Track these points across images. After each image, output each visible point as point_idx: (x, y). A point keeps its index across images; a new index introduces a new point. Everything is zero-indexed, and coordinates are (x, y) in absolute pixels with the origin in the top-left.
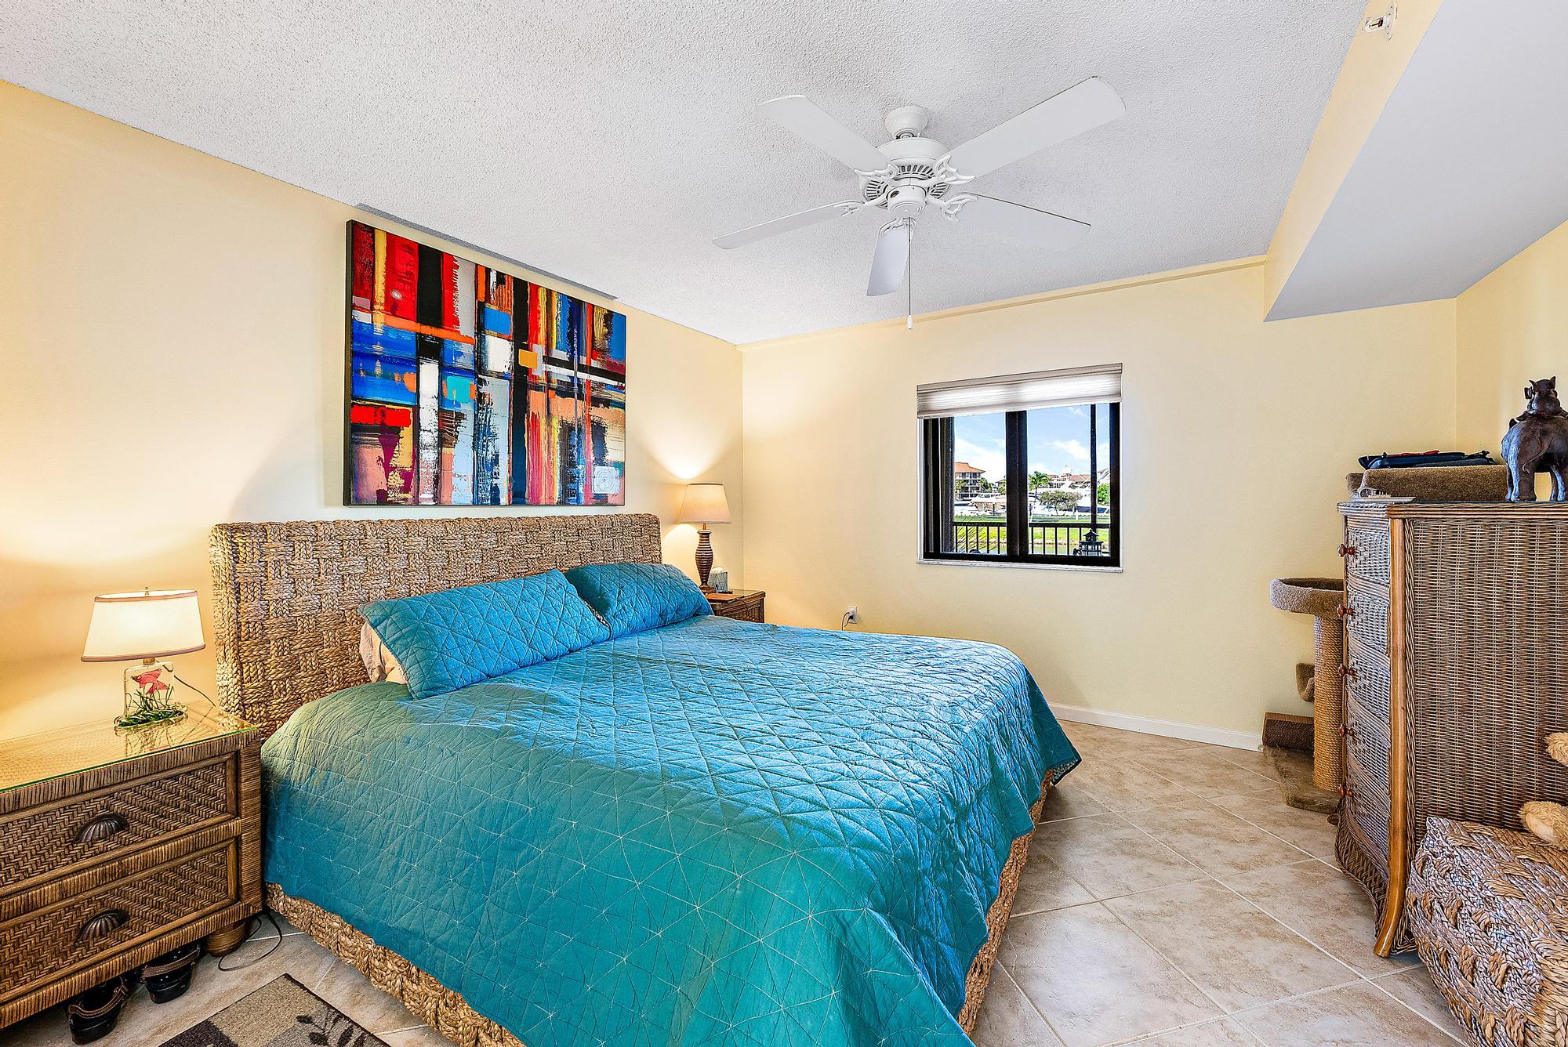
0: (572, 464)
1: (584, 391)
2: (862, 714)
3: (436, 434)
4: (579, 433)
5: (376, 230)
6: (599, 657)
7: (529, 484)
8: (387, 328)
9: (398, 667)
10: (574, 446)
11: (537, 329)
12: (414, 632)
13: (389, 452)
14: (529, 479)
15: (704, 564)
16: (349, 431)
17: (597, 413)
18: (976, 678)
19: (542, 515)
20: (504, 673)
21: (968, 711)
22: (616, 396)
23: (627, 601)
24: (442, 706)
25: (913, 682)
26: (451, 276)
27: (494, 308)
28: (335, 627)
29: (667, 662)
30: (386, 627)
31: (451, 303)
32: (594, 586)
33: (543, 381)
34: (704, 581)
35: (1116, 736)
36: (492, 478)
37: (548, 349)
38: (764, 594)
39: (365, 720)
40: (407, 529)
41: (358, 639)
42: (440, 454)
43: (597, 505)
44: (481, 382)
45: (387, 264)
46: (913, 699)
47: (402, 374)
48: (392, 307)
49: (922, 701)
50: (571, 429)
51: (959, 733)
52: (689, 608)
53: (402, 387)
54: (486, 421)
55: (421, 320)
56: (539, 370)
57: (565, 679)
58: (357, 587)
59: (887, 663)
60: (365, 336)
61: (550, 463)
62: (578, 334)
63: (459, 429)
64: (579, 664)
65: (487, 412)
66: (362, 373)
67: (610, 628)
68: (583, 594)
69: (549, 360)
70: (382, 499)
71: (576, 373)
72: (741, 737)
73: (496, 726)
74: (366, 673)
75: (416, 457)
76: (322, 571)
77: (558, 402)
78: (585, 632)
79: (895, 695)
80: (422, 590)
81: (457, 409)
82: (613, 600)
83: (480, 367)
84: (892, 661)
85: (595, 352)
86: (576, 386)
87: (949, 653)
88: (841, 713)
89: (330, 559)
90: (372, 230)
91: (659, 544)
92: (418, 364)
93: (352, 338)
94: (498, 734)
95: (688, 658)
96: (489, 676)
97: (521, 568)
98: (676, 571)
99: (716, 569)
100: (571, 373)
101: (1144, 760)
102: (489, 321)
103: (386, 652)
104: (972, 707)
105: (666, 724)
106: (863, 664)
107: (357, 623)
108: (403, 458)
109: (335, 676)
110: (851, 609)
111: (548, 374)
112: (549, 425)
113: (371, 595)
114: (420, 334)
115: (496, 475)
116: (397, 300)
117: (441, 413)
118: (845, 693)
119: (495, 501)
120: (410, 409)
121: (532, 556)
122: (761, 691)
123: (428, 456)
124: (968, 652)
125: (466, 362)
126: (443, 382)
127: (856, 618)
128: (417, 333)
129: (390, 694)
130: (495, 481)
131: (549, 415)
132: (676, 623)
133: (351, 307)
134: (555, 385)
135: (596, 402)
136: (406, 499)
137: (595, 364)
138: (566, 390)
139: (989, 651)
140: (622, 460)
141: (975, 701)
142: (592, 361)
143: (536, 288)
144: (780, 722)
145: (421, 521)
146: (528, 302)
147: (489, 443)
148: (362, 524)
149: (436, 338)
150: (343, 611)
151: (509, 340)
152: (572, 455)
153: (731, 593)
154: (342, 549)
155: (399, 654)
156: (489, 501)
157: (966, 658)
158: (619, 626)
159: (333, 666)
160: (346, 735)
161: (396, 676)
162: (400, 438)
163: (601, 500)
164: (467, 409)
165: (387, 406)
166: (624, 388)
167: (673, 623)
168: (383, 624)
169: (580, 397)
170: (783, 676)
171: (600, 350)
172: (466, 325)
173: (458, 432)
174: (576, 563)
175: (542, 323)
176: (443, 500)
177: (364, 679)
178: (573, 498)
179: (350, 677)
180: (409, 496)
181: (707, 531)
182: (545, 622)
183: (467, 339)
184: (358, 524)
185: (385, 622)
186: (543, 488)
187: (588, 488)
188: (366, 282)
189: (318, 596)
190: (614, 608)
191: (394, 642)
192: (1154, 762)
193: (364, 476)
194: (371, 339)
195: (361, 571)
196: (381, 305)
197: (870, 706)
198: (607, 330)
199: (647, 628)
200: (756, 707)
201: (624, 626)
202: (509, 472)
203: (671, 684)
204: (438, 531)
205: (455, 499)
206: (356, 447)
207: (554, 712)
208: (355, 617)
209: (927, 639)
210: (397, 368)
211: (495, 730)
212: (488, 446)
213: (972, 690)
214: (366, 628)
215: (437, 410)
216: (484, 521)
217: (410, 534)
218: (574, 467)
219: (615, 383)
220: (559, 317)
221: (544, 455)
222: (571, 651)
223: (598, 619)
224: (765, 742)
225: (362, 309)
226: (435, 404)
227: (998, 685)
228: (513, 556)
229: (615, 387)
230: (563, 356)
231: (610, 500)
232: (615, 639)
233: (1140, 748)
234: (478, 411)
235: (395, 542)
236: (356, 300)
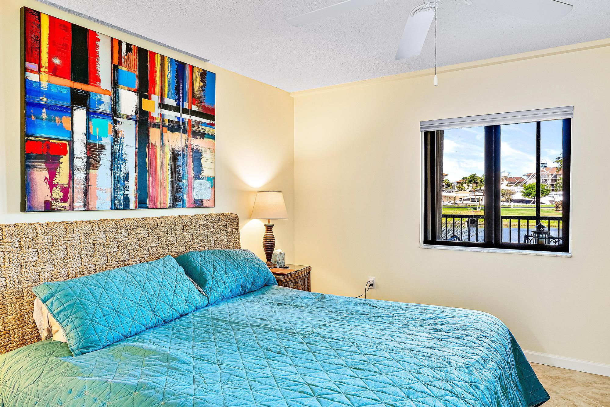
0: (179, 179)
1: (187, 127)
2: (402, 374)
3: (85, 160)
4: (183, 158)
5: (41, 14)
6: (203, 321)
7: (149, 194)
8: (50, 85)
9: (61, 330)
10: (180, 166)
11: (154, 83)
12: (72, 306)
13: (52, 174)
14: (149, 191)
15: (269, 247)
16: (24, 159)
17: (197, 142)
18: (479, 342)
19: (159, 216)
20: (137, 334)
21: (479, 371)
22: (208, 130)
23: (219, 278)
24: (93, 362)
25: (435, 346)
26: (95, 47)
27: (124, 69)
28: (16, 300)
29: (252, 326)
30: (52, 303)
31: (95, 67)
32: (195, 267)
33: (158, 120)
34: (269, 259)
35: (567, 375)
36: (124, 190)
37: (162, 98)
38: (310, 269)
39: (39, 373)
40: (66, 229)
41: (32, 308)
42: (88, 174)
43: (196, 207)
44: (116, 122)
45: (50, 38)
46: (438, 361)
47: (61, 117)
48: (54, 70)
49: (444, 363)
50: (178, 154)
51: (477, 391)
52: (261, 281)
53: (61, 127)
54: (119, 150)
55: (74, 79)
56: (156, 113)
57: (180, 339)
58: (31, 271)
59: (412, 328)
60: (34, 91)
61: (164, 179)
62: (183, 87)
63: (101, 156)
64: (188, 327)
65: (121, 144)
66: (33, 117)
67: (208, 297)
68: (188, 273)
69: (163, 106)
70: (48, 207)
71: (181, 115)
72: (316, 394)
73: (134, 382)
74: (38, 332)
75: (71, 177)
76: (7, 261)
77: (169, 135)
78: (191, 301)
79: (424, 358)
80: (76, 271)
81: (100, 142)
82: (209, 277)
83: (116, 111)
84: (414, 326)
85: (195, 100)
86: (181, 124)
87: (455, 320)
88: (387, 374)
89: (12, 252)
90: (39, 14)
91: (238, 234)
92: (72, 110)
93: (26, 92)
94: (137, 388)
95: (265, 322)
96: (126, 337)
97: (144, 253)
98: (251, 254)
99: (276, 251)
100: (178, 114)
101: (590, 395)
102: (122, 78)
103: (52, 320)
104: (482, 367)
105: (259, 381)
106: (393, 330)
107: (31, 297)
108: (62, 178)
109: (16, 336)
110: (371, 279)
111: (162, 115)
112: (163, 151)
113: (41, 277)
114: (74, 89)
115: (127, 188)
116: (58, 65)
117: (88, 145)
118: (386, 355)
119: (126, 207)
120: (67, 143)
121: (152, 245)
122: (324, 352)
123: (80, 176)
124: (468, 319)
125: (105, 107)
126: (90, 123)
127: (375, 285)
128: (71, 88)
129: (56, 351)
130: (126, 193)
131: (163, 144)
132: (253, 291)
133: (24, 70)
134: (167, 123)
135: (195, 134)
136: (64, 207)
137: (194, 108)
138: (175, 127)
139: (484, 318)
140: (212, 175)
141: (482, 362)
142: (193, 106)
143: (153, 54)
144: (343, 381)
145: (75, 223)
146: (148, 64)
147: (122, 166)
148: (34, 227)
149: (85, 91)
150: (21, 288)
151: (135, 92)
152: (179, 173)
153: (287, 268)
154: (21, 244)
155: (62, 322)
156: (122, 207)
157: (468, 324)
158: (214, 296)
159: (15, 329)
160: (24, 384)
161: (59, 336)
162: (60, 163)
163: (199, 204)
164: (107, 141)
165: (51, 141)
166: (214, 125)
167: (250, 292)
168: (50, 300)
169: (184, 131)
170: (338, 339)
171: (198, 98)
172: (106, 82)
173: (100, 158)
174: (182, 249)
175: (158, 79)
176: (91, 206)
177: (37, 337)
178: (179, 203)
179: (27, 335)
180: (67, 204)
181: (271, 224)
182: (163, 294)
183: (105, 92)
184: (31, 226)
185: (52, 299)
186: (159, 197)
187: (190, 195)
188: (36, 52)
189: (4, 279)
190: (211, 282)
191: (58, 313)
192: (598, 396)
193: (34, 191)
194: (39, 93)
195: (34, 259)
196: (46, 68)
197: (408, 367)
198: (202, 84)
199: (233, 296)
200: (323, 367)
201: (218, 296)
202: (136, 185)
203: (256, 345)
204: (87, 229)
205: (98, 206)
206: (29, 171)
207: (175, 369)
208: (30, 292)
209: (436, 308)
210: (57, 113)
211: (134, 386)
212: (121, 168)
213: (479, 352)
214: (37, 301)
215: (85, 142)
216: (119, 221)
217: (68, 232)
218: (181, 181)
219: (208, 121)
220: (170, 75)
221: (160, 173)
222: (181, 316)
223: (199, 291)
224: (336, 400)
225: (32, 71)
226: (84, 138)
227: (495, 347)
228: (139, 246)
229: (208, 124)
230: (172, 102)
231: (205, 204)
232: (211, 305)
233: (586, 384)
234: (114, 143)
235: (57, 238)
236: (28, 65)
